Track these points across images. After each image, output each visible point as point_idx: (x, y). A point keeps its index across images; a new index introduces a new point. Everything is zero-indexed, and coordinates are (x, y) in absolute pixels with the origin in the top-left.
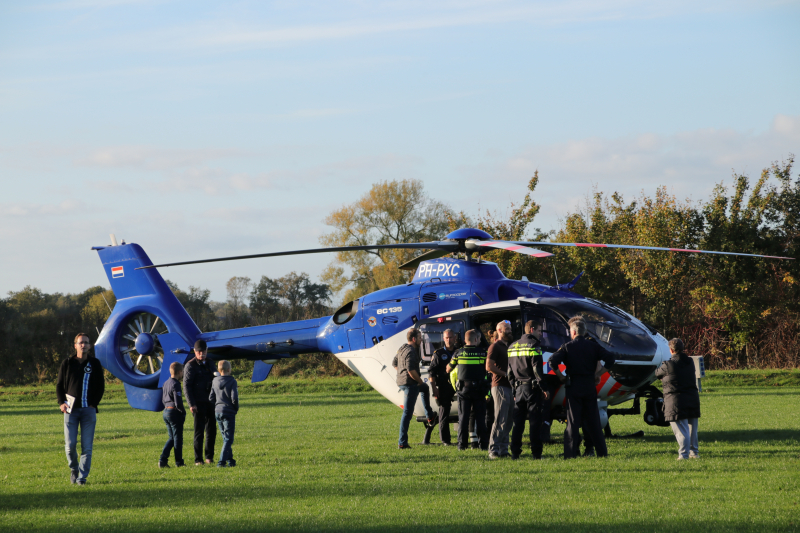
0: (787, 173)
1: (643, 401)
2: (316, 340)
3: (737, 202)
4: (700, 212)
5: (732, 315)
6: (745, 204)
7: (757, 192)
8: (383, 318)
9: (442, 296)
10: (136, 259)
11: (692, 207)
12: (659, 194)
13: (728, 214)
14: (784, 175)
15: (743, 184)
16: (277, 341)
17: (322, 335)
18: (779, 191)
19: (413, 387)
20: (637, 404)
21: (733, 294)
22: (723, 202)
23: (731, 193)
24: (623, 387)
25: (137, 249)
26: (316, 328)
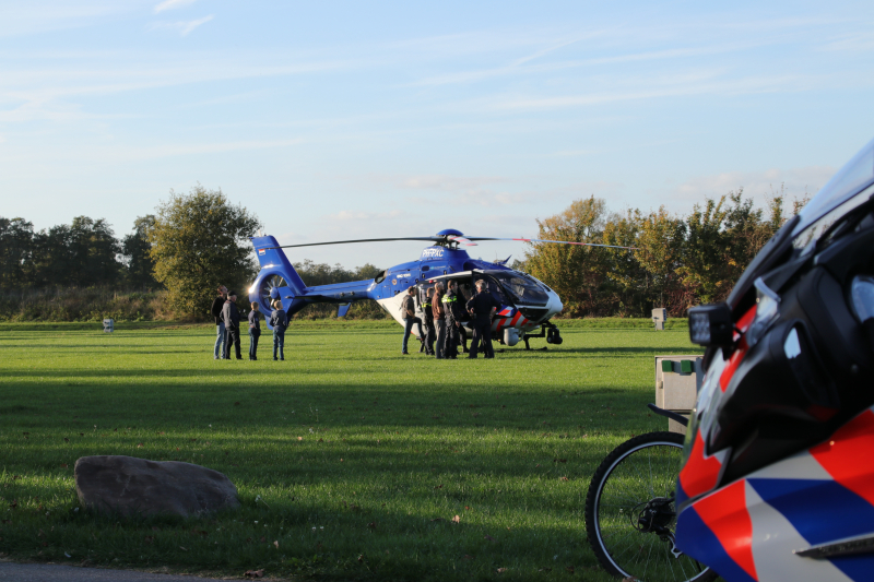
0: (738, 198)
1: (547, 329)
2: (366, 293)
3: (707, 216)
4: (685, 221)
5: (701, 285)
6: (711, 217)
7: (718, 210)
8: (400, 280)
9: (432, 268)
10: (271, 244)
11: (680, 218)
12: (661, 210)
13: (702, 222)
14: (737, 199)
15: (711, 204)
16: (345, 292)
17: (369, 290)
18: (733, 209)
19: (411, 319)
20: (543, 331)
21: (702, 272)
22: (698, 216)
23: (703, 210)
24: (529, 322)
25: (272, 239)
26: (367, 286)
